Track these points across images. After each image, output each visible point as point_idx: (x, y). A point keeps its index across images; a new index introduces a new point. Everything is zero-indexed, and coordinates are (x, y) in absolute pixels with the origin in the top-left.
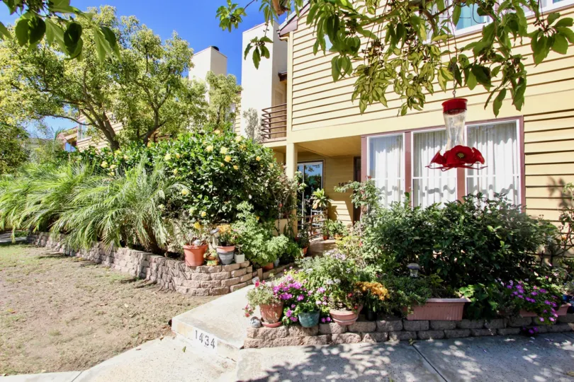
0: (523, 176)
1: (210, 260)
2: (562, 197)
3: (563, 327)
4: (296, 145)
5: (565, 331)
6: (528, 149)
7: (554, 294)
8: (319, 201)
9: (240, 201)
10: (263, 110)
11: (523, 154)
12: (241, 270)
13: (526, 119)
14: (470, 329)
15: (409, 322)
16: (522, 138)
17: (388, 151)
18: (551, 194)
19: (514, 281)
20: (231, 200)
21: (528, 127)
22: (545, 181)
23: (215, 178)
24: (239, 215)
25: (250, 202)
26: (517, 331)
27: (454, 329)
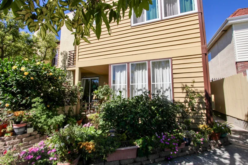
0: (173, 83)
1: (7, 133)
2: (187, 92)
3: (184, 153)
4: (80, 69)
5: (184, 155)
6: (174, 71)
7: (179, 138)
8: (96, 95)
9: (35, 97)
10: (69, 52)
11: (173, 74)
12: (30, 137)
13: (173, 59)
14: (141, 162)
15: (108, 163)
16: (172, 67)
17: (121, 72)
18: (183, 91)
19: (164, 133)
20: (30, 97)
21: (174, 62)
22: (180, 85)
23: (18, 84)
24: (33, 105)
25: (42, 97)
26: (163, 159)
27: (133, 163)
